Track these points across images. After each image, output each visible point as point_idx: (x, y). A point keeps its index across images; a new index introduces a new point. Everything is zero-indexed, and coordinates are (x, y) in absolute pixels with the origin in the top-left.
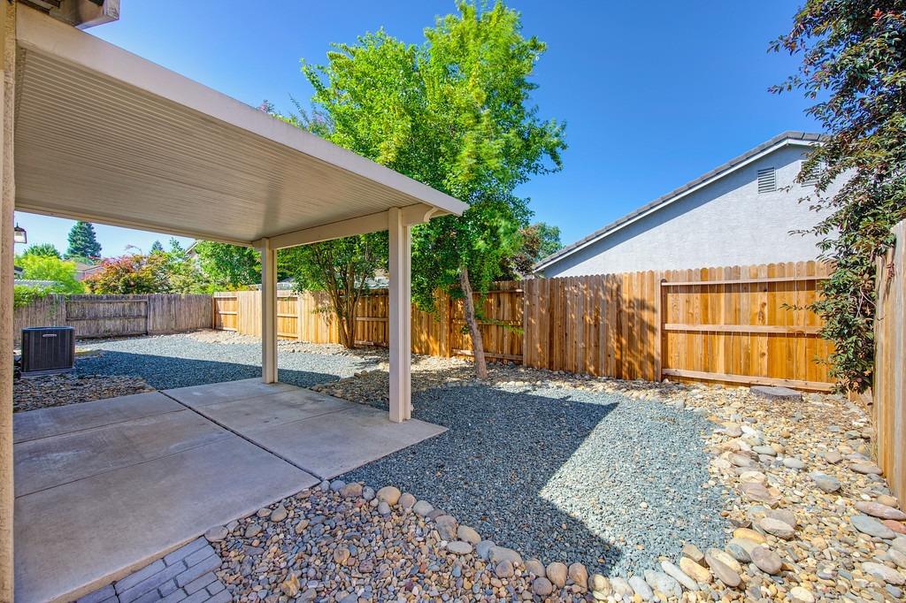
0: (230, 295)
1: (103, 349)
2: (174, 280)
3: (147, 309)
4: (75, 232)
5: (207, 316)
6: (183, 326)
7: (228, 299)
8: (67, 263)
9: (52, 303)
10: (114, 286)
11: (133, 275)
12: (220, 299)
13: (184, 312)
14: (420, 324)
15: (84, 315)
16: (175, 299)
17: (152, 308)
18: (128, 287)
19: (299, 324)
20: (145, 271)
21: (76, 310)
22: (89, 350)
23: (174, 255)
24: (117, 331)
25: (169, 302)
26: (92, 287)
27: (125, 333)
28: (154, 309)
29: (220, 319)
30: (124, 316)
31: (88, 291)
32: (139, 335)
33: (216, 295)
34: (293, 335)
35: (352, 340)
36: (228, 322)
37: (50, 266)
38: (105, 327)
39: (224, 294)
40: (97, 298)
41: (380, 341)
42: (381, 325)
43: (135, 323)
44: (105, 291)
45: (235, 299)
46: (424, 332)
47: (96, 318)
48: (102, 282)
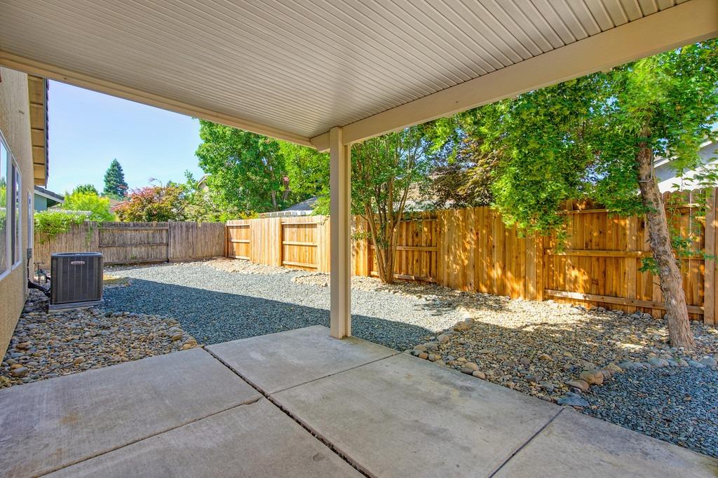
0: (242, 223)
1: (130, 276)
2: (190, 210)
3: (168, 237)
4: (109, 174)
5: (221, 244)
6: (200, 254)
7: (240, 227)
8: (103, 199)
9: (87, 230)
10: (139, 216)
11: (155, 206)
12: (233, 227)
13: (201, 240)
14: (490, 254)
15: (114, 242)
16: (192, 227)
17: (172, 235)
18: (151, 216)
19: (319, 253)
20: (166, 202)
21: (107, 237)
22: (118, 277)
23: (189, 186)
24: (142, 258)
25: (188, 231)
26: (121, 216)
27: (148, 260)
28: (174, 237)
29: (233, 248)
30: (148, 243)
31: (117, 220)
32: (161, 263)
33: (229, 223)
34: (311, 266)
35: (391, 273)
36: (240, 251)
37: (91, 201)
38: (132, 254)
39: (236, 222)
40: (126, 225)
41: (423, 276)
42: (425, 256)
43: (158, 250)
44: (132, 220)
45: (247, 227)
46: (497, 265)
47: (124, 245)
48: (129, 211)
